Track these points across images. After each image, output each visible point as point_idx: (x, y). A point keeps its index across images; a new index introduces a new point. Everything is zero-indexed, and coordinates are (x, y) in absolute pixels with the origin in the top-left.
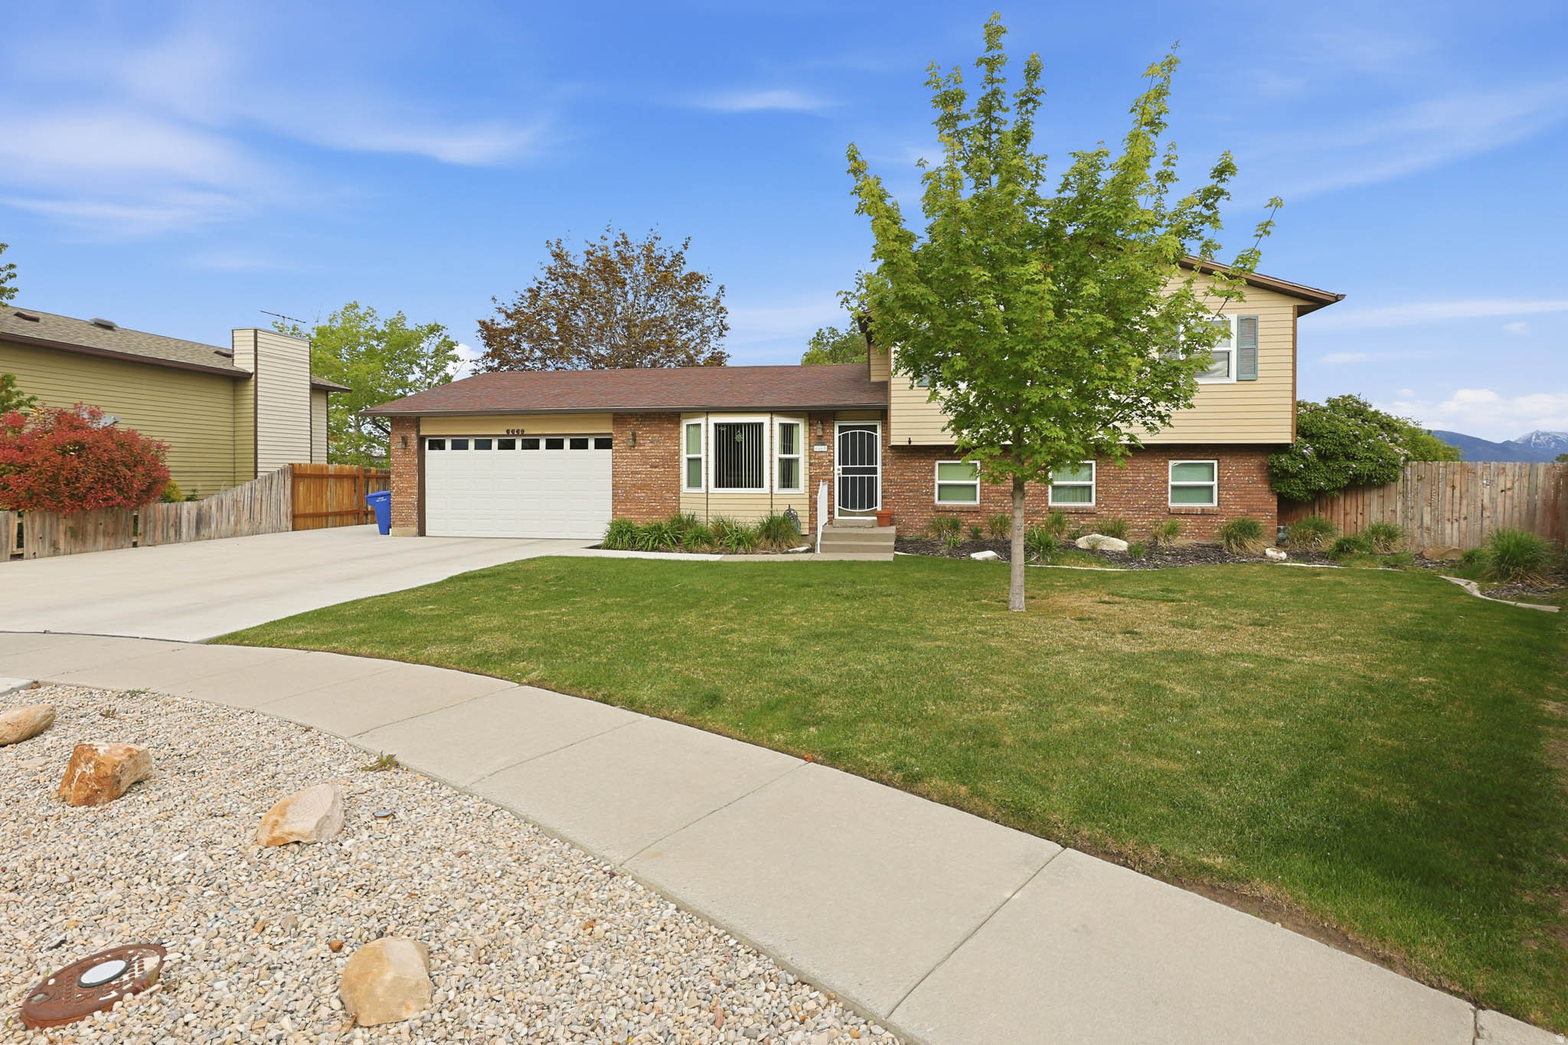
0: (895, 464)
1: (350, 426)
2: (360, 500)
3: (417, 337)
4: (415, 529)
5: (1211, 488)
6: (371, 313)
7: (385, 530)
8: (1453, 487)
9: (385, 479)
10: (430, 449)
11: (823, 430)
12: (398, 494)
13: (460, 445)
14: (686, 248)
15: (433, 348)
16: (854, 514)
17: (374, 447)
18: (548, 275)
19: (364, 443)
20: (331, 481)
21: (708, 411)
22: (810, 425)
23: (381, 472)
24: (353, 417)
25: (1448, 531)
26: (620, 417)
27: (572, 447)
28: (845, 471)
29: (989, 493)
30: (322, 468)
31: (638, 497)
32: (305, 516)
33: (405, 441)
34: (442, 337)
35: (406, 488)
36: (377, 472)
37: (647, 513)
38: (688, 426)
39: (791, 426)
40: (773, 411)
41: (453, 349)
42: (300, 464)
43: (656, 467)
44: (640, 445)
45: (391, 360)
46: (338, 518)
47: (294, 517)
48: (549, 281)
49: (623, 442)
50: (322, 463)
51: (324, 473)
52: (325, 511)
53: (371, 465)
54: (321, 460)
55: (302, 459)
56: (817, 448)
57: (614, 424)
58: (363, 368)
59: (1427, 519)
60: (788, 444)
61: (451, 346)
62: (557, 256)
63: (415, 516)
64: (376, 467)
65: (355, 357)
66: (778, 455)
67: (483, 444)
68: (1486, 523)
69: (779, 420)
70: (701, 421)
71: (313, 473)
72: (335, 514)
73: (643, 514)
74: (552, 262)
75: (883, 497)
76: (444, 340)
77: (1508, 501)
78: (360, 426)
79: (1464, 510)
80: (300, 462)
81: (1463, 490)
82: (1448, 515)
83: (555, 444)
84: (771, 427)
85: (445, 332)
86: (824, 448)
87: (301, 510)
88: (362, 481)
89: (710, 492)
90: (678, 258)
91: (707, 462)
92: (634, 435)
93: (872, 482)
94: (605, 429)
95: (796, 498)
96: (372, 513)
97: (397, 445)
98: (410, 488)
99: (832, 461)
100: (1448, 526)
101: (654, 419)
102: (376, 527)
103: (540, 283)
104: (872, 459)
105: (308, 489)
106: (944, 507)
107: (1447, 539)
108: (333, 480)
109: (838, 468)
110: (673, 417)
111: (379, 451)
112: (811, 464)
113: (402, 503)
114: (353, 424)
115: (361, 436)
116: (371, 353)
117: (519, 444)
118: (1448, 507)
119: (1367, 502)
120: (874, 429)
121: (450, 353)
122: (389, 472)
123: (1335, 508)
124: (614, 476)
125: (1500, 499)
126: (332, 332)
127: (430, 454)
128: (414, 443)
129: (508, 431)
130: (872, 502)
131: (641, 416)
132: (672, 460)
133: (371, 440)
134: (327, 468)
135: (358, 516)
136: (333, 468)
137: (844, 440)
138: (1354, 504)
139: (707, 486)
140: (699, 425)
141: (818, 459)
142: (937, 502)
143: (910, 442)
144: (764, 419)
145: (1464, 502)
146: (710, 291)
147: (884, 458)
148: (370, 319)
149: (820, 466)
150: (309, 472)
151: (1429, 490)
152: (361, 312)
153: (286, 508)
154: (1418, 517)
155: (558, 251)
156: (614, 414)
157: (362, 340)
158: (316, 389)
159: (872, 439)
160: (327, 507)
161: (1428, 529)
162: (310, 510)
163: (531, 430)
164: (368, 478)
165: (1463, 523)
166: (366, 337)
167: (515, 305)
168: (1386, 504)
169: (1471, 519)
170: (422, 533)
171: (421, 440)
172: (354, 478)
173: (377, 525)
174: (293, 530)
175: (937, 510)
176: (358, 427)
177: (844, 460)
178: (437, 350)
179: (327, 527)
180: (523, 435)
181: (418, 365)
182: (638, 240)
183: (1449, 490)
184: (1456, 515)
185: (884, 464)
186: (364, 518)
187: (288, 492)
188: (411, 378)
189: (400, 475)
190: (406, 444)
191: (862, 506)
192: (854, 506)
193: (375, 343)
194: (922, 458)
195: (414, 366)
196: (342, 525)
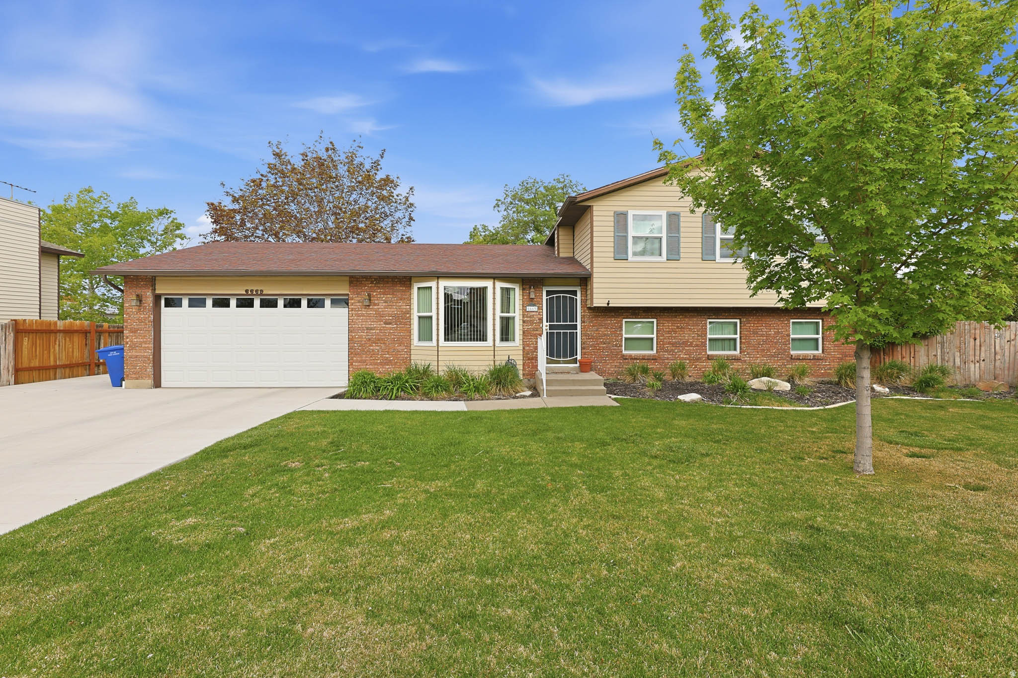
0: (592, 322)
1: (85, 289)
2: (91, 353)
3: (148, 218)
4: (150, 382)
5: (817, 340)
6: (105, 197)
7: (117, 382)
8: (975, 339)
9: (118, 333)
10: (166, 306)
11: (535, 293)
12: (132, 348)
13: (197, 302)
14: (382, 157)
15: (162, 228)
16: (558, 362)
17: (107, 306)
18: (268, 170)
19: (98, 302)
20: (60, 336)
21: (438, 276)
22: (523, 289)
23: (114, 327)
24: (87, 281)
25: (972, 369)
26: (356, 280)
27: (309, 306)
28: (551, 327)
29: (663, 344)
30: (50, 323)
31: (373, 350)
32: (30, 369)
33: (140, 299)
34: (170, 220)
35: (141, 343)
36: (109, 327)
37: (381, 364)
38: (419, 288)
39: (508, 290)
40: (495, 277)
41: (180, 229)
42: (25, 320)
43: (390, 324)
44: (375, 304)
45: (124, 236)
46: (67, 370)
47: (17, 370)
48: (270, 175)
49: (359, 302)
50: (52, 319)
51: (52, 328)
52: (52, 363)
53: (104, 321)
54: (51, 316)
55: (30, 314)
56: (529, 308)
57: (350, 286)
58: (96, 241)
59: (958, 360)
60: (506, 304)
61: (178, 226)
62: (277, 155)
63: (150, 370)
64: (108, 322)
65: (90, 232)
66: (499, 314)
67: (222, 303)
68: (998, 363)
69: (500, 285)
70: (433, 284)
71: (39, 328)
72: (64, 366)
73: (376, 364)
74: (272, 160)
75: (582, 348)
76: (172, 222)
77: (1012, 348)
78: (93, 289)
79: (983, 354)
80: (24, 318)
81: (982, 340)
82: (972, 358)
83: (293, 303)
84: (493, 290)
85: (173, 215)
86: (535, 309)
87: (25, 363)
88: (95, 336)
89: (440, 344)
90: (376, 165)
91: (438, 319)
92: (369, 295)
93: (573, 336)
94: (343, 290)
95: (513, 350)
96: (104, 364)
97: (131, 302)
98: (145, 343)
99: (541, 320)
100: (972, 366)
101: (388, 283)
102: (106, 378)
103: (262, 175)
104: (573, 318)
105: (34, 344)
106: (630, 356)
107: (972, 375)
108: (61, 334)
109: (545, 325)
110: (405, 281)
111: (112, 309)
112: (524, 322)
113: (136, 357)
114: (87, 287)
115: (95, 297)
116: (105, 229)
117: (257, 302)
118: (972, 353)
119: (917, 349)
120: (575, 293)
121: (177, 232)
122: (123, 327)
123: (895, 353)
124: (350, 331)
125: (1007, 347)
126: (67, 210)
127: (166, 312)
128: (149, 300)
129: (247, 291)
130: (573, 352)
131: (376, 279)
132: (405, 318)
133: (105, 301)
134: (55, 323)
135: (90, 368)
136: (61, 325)
137: (550, 302)
138: (908, 351)
139: (438, 340)
140: (431, 287)
141: (530, 317)
142: (624, 352)
143: (608, 304)
144: (488, 284)
145: (983, 349)
146: (401, 191)
147: (583, 317)
148: (104, 202)
149: (532, 322)
150: (34, 328)
151: (958, 341)
152: (96, 196)
153: (7, 361)
154: (952, 360)
155: (278, 151)
156: (351, 277)
157: (96, 218)
158: (45, 252)
159: (573, 302)
160: (55, 361)
161: (959, 368)
162: (36, 363)
163: (270, 290)
164: (100, 332)
165: (982, 363)
166: (100, 216)
167: (241, 190)
168: (930, 352)
169: (987, 360)
170: (157, 384)
171: (157, 298)
172: (85, 333)
173: (108, 376)
174: (15, 384)
175: (624, 358)
176: (92, 288)
177: (550, 319)
178: (166, 228)
179: (55, 379)
180: (261, 294)
181: (149, 241)
182: (343, 148)
183: (972, 340)
184: (977, 358)
185: (583, 322)
186: (96, 369)
187: (10, 347)
188: (142, 251)
189: (134, 331)
190: (141, 301)
191: (565, 356)
192: (559, 356)
193: (108, 221)
194: (613, 316)
195: (145, 242)
196: (72, 376)
